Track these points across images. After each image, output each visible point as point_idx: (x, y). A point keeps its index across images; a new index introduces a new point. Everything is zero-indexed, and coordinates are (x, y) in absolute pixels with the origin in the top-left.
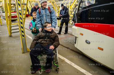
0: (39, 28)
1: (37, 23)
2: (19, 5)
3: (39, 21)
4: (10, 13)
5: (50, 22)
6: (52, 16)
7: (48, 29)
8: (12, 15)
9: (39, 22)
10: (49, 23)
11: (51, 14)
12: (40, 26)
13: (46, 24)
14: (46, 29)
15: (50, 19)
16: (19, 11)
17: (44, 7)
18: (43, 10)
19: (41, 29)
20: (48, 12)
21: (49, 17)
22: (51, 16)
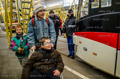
0: (32, 46)
1: (29, 38)
2: (21, 15)
3: (31, 36)
4: (11, 24)
5: (49, 37)
6: (51, 29)
7: (46, 47)
8: (13, 26)
9: (31, 38)
10: (47, 38)
11: (49, 27)
12: (33, 42)
13: (43, 40)
14: (43, 47)
15: (48, 34)
16: (21, 22)
17: (42, 17)
18: (39, 21)
19: (35, 47)
20: (46, 24)
21: (47, 30)
22: (49, 29)
